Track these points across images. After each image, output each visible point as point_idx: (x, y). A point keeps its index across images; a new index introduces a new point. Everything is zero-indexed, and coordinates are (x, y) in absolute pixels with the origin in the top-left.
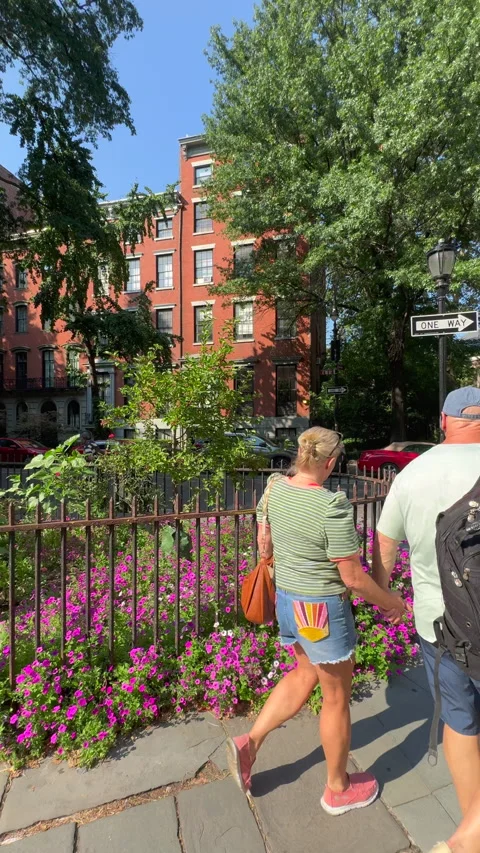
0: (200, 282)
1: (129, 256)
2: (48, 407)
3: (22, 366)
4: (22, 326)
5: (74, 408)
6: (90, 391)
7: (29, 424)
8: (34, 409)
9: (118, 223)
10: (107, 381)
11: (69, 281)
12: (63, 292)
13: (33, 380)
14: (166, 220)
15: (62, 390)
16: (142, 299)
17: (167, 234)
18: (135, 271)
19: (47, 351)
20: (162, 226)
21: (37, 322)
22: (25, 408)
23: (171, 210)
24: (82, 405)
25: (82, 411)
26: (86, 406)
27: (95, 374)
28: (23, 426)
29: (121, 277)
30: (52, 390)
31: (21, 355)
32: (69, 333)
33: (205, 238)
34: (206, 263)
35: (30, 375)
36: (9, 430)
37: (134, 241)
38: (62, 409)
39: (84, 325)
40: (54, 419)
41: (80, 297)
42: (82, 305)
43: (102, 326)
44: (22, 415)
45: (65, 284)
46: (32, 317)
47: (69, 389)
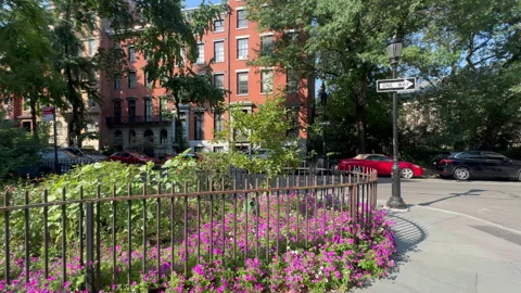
0: (241, 58)
1: (199, 42)
2: (149, 133)
3: (132, 108)
4: (133, 85)
5: (164, 134)
6: (174, 123)
7: (137, 144)
8: (140, 134)
9: (193, 22)
10: (184, 117)
11: (164, 58)
12: (160, 64)
13: (139, 117)
14: (221, 20)
15: (157, 123)
16: (207, 68)
17: (221, 29)
18: (201, 51)
19: (147, 99)
20: (218, 24)
21: (142, 81)
22: (134, 134)
23: (223, 14)
24: (169, 132)
25: (169, 135)
26: (171, 132)
27: (179, 113)
28: (132, 144)
29: (194, 55)
30: (151, 123)
31: (132, 101)
32: (164, 89)
33: (243, 32)
34: (244, 46)
35: (137, 114)
36: (124, 147)
37: (202, 34)
38: (156, 134)
39: (174, 85)
40: (152, 140)
41: (170, 67)
42: (171, 72)
43: (183, 85)
44: (133, 139)
45: (162, 60)
46: (139, 78)
47: (162, 122)
